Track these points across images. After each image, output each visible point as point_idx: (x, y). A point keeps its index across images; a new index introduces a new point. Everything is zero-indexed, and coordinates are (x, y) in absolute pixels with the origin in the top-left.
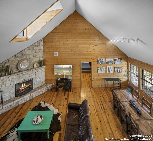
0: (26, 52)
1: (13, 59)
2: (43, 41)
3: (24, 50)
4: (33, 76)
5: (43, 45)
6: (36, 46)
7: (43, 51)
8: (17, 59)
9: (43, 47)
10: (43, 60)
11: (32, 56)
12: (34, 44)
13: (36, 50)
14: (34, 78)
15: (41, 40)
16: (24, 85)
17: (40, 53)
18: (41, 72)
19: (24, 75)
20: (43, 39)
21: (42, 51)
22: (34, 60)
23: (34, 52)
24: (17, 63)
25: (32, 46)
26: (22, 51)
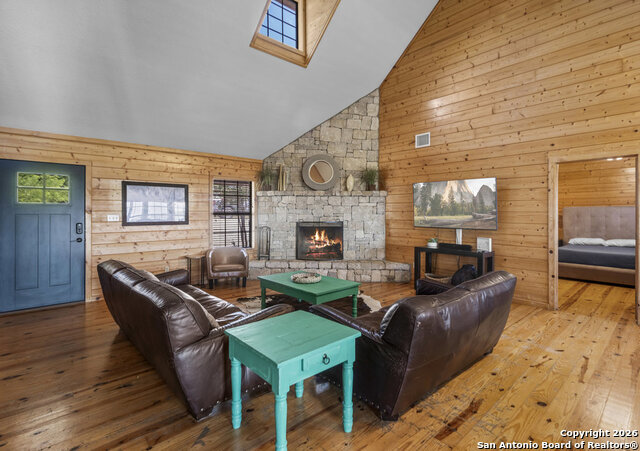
0: (326, 134)
1: (291, 149)
2: (377, 100)
3: (320, 125)
4: (345, 218)
5: (378, 116)
6: (355, 117)
7: (380, 137)
8: (302, 151)
9: (380, 122)
10: (379, 171)
11: (340, 150)
12: (349, 107)
13: (356, 132)
14: (345, 223)
15: (370, 96)
16: (320, 235)
17: (367, 144)
18: (368, 210)
19: (318, 202)
20: (377, 93)
21: (376, 135)
22: (349, 165)
23: (348, 136)
24: (303, 165)
25: (342, 116)
26: (315, 129)
